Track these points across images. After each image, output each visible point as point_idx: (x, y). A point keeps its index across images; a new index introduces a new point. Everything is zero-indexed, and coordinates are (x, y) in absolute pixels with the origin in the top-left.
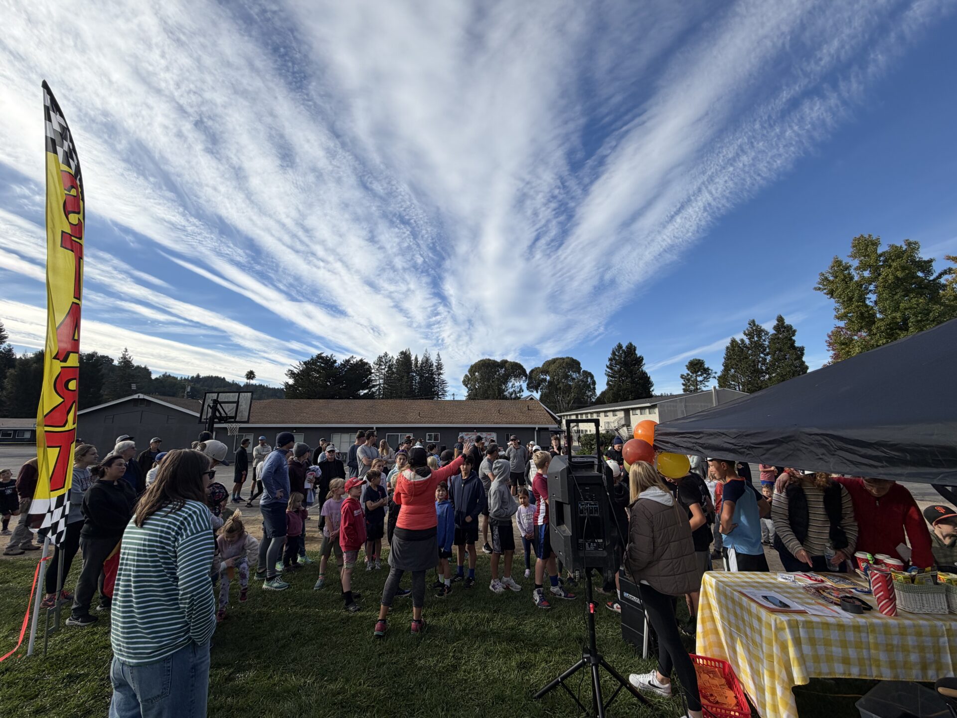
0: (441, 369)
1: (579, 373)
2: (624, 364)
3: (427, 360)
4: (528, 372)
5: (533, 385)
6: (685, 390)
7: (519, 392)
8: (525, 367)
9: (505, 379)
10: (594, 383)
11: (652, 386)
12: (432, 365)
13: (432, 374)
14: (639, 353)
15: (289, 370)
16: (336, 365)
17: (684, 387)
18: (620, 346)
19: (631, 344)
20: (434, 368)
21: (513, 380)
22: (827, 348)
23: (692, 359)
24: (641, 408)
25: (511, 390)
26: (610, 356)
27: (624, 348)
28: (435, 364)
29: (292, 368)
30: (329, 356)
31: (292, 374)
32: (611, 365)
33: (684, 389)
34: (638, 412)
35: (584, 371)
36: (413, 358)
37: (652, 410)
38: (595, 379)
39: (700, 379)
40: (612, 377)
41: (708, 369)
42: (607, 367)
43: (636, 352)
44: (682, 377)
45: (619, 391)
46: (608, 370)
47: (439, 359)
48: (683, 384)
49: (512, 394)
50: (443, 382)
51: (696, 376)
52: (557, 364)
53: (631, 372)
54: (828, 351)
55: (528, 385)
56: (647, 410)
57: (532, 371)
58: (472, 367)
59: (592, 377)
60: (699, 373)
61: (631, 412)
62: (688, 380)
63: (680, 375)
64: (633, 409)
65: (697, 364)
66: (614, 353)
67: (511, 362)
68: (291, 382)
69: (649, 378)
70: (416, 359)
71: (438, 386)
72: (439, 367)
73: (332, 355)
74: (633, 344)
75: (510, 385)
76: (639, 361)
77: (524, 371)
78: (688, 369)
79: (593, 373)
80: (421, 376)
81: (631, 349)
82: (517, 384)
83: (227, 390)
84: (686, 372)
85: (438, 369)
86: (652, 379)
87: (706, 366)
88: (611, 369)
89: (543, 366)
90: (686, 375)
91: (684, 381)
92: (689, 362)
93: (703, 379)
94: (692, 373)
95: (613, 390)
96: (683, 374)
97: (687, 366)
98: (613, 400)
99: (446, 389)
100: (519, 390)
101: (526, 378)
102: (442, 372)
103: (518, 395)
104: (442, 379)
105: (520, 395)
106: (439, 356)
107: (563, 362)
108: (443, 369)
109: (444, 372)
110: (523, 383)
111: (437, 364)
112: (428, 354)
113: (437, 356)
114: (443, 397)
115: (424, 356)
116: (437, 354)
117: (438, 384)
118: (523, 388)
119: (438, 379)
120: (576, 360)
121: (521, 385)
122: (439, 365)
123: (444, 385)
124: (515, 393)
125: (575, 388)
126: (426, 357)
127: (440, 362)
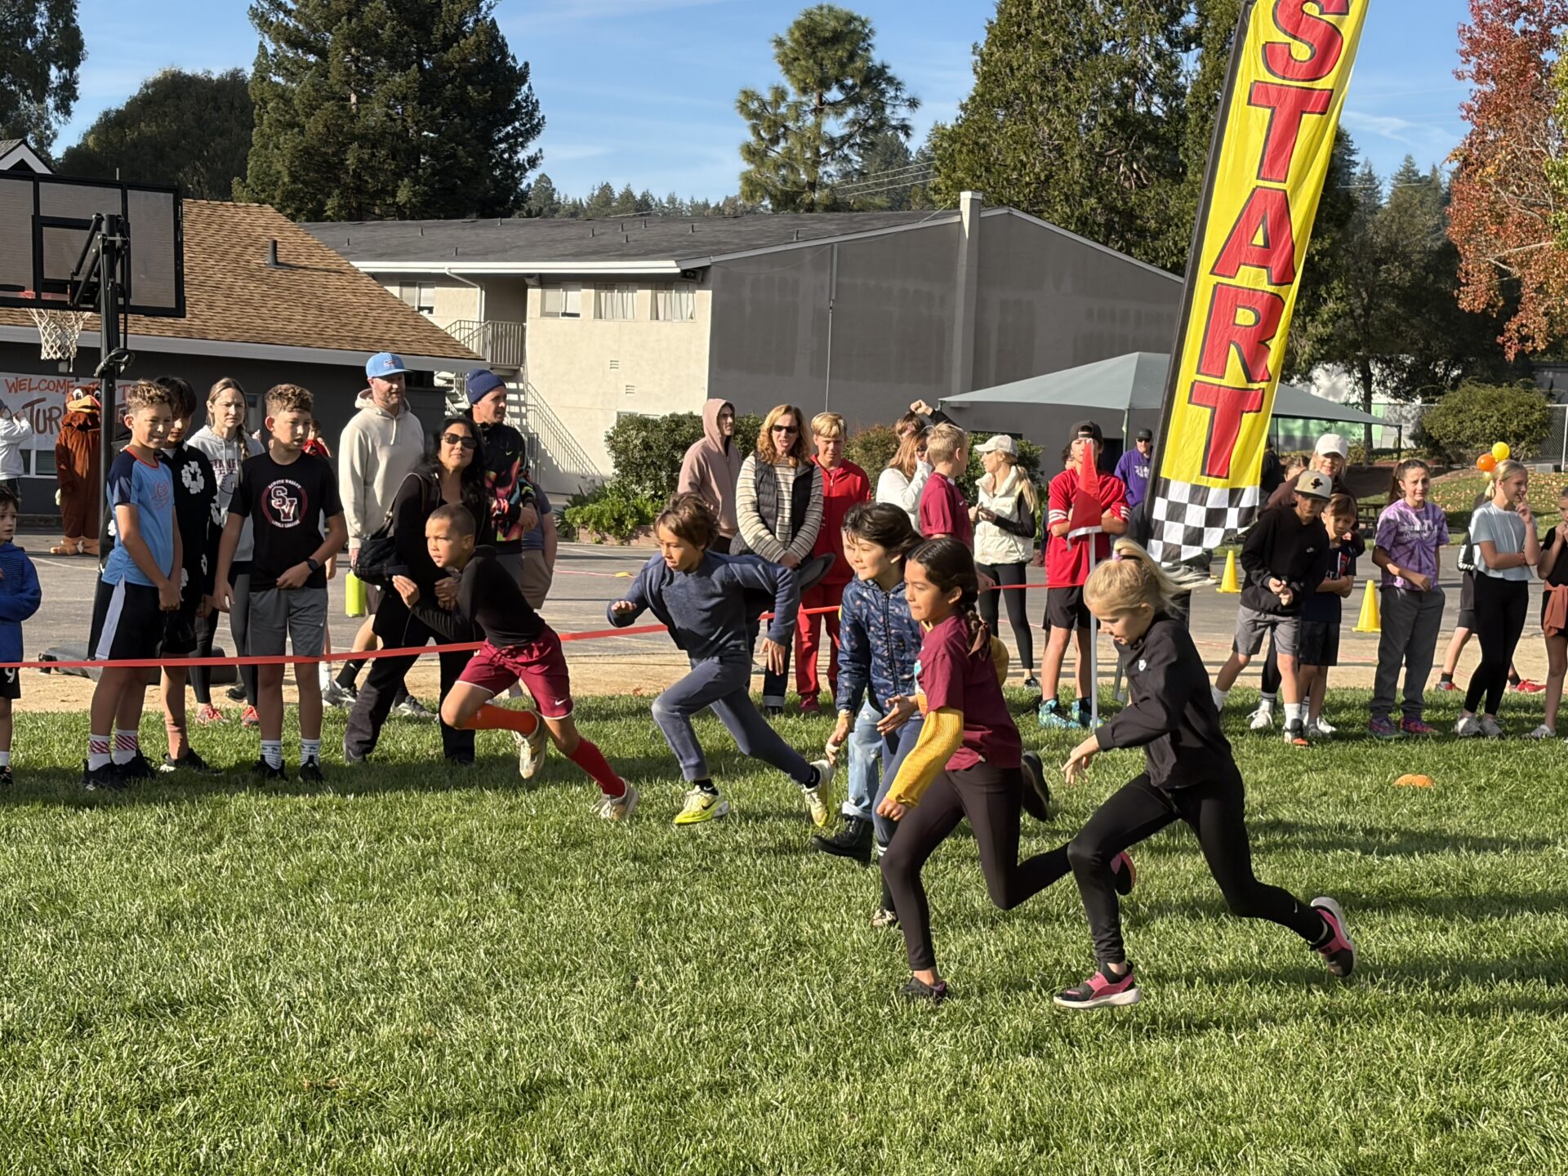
6: (752, 186)
17: (747, 167)
22: (1457, 63)
24: (604, 283)
33: (747, 179)
34: (581, 299)
37: (672, 301)
39: (834, 127)
41: (883, 75)
44: (753, 108)
48: (751, 153)
51: (818, 111)
54: (1460, 76)
56: (645, 295)
60: (834, 94)
61: (534, 295)
62: (777, 127)
63: (736, 97)
64: (547, 281)
65: (836, 38)
78: (788, 63)
87: (877, 57)
90: (768, 96)
91: (755, 130)
92: (798, 24)
93: (846, 131)
94: (804, 91)
95: (302, 129)
96: (750, 88)
97: (780, 43)
98: (290, 196)
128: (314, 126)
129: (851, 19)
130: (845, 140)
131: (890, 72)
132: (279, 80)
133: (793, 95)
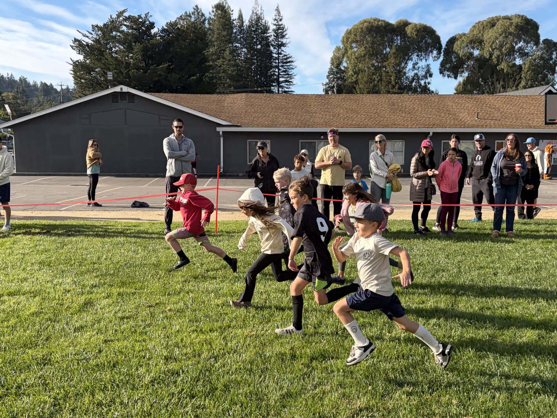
0: (283, 37)
1: (537, 43)
3: (259, 19)
5: (452, 66)
7: (425, 77)
12: (266, 29)
13: (268, 45)
20: (271, 33)
21: (415, 57)
25: (411, 74)
28: (272, 27)
36: (235, 16)
47: (279, 19)
49: (412, 82)
52: (499, 27)
55: (443, 65)
57: (452, 41)
58: (349, 33)
67: (416, 25)
70: (241, 17)
71: (277, 67)
72: (280, 32)
75: (410, 65)
77: (437, 39)
80: (251, 48)
82: (422, 64)
85: (277, 36)
89: (472, 31)
99: (291, 72)
100: (424, 73)
101: (439, 53)
102: (284, 41)
103: (422, 82)
104: (285, 54)
105: (425, 83)
106: (279, 13)
107: (511, 24)
108: (287, 37)
109: (288, 41)
110: (434, 60)
111: (275, 27)
112: (259, 9)
113: (275, 13)
114: (286, 86)
115: (253, 12)
116: (276, 8)
117: (279, 63)
118: (432, 70)
119: (279, 54)
120: (531, 20)
121: (428, 65)
122: (279, 29)
123: (288, 64)
124: (418, 79)
125: (528, 71)
126: (257, 14)
127: (280, 23)
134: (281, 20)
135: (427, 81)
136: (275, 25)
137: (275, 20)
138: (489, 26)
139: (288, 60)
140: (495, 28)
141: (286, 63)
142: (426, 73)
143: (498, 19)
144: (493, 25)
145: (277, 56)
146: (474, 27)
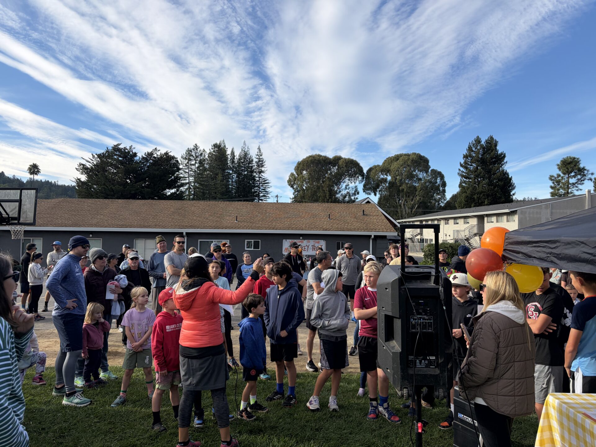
0: (262, 166)
1: (427, 172)
2: (482, 162)
3: (246, 154)
4: (365, 171)
5: (371, 187)
6: (553, 194)
7: (354, 194)
8: (362, 165)
9: (338, 179)
10: (444, 184)
11: (514, 189)
12: (251, 161)
13: (252, 172)
14: (500, 149)
15: (81, 164)
16: (136, 158)
17: (552, 191)
18: (478, 141)
19: (492, 138)
20: (254, 164)
21: (347, 180)
23: (565, 157)
24: (498, 215)
25: (344, 192)
26: (465, 152)
27: (483, 143)
28: (255, 160)
29: (84, 162)
30: (128, 148)
31: (84, 169)
32: (466, 163)
33: (551, 193)
34: (494, 219)
35: (433, 170)
36: (229, 152)
37: (510, 217)
38: (446, 179)
39: (572, 181)
40: (466, 178)
41: (584, 169)
42: (461, 165)
43: (498, 148)
44: (551, 178)
45: (473, 194)
46: (462, 169)
47: (260, 154)
48: (552, 187)
49: (345, 197)
50: (265, 182)
51: (568, 178)
52: (400, 162)
53: (489, 172)
55: (364, 186)
56: (505, 217)
57: (370, 170)
58: (299, 164)
59: (442, 177)
60: (573, 174)
61: (486, 219)
62: (558, 182)
63: (548, 176)
64: (488, 216)
65: (570, 163)
66: (470, 149)
67: (345, 159)
68: (84, 178)
69: (511, 179)
70: (233, 153)
71: (258, 186)
72: (261, 163)
73: (131, 147)
74: (495, 138)
75: (343, 185)
76: (500, 159)
77: (360, 169)
78: (560, 169)
79: (443, 173)
80: (239, 175)
81: (491, 144)
82: (352, 185)
83: (7, 187)
84: (556, 172)
85: (258, 166)
86: (514, 181)
87: (581, 166)
88: (466, 168)
89: (384, 163)
90: (556, 176)
91: (553, 183)
92: (562, 161)
93: (577, 181)
94: (564, 174)
95: (466, 192)
96: (552, 174)
97: (558, 165)
98: (465, 205)
99: (268, 190)
100: (353, 192)
101: (363, 178)
102: (263, 169)
103: (353, 198)
104: (263, 177)
105: (354, 198)
106: (260, 150)
107: (409, 159)
108: (265, 166)
109: (266, 169)
110: (359, 183)
111: (257, 160)
112: (246, 148)
113: (257, 150)
114: (265, 199)
115: (242, 150)
116: (258, 147)
117: (259, 184)
118: (359, 190)
119: (259, 178)
120: (424, 157)
121: (356, 187)
122: (259, 161)
123: (266, 185)
124: (350, 196)
125: (420, 190)
126: (245, 151)
127: (261, 157)
128: (468, 192)
129: (574, 158)
130: (576, 183)
131: (585, 168)
132: (464, 185)
133: (562, 175)
134: (261, 155)
135: (356, 197)
136: (257, 158)
137: (258, 155)
138: (395, 160)
139: (266, 182)
140: (398, 161)
141: (264, 184)
142: (355, 192)
143: (401, 155)
144: (398, 159)
145: (258, 179)
146: (385, 161)
